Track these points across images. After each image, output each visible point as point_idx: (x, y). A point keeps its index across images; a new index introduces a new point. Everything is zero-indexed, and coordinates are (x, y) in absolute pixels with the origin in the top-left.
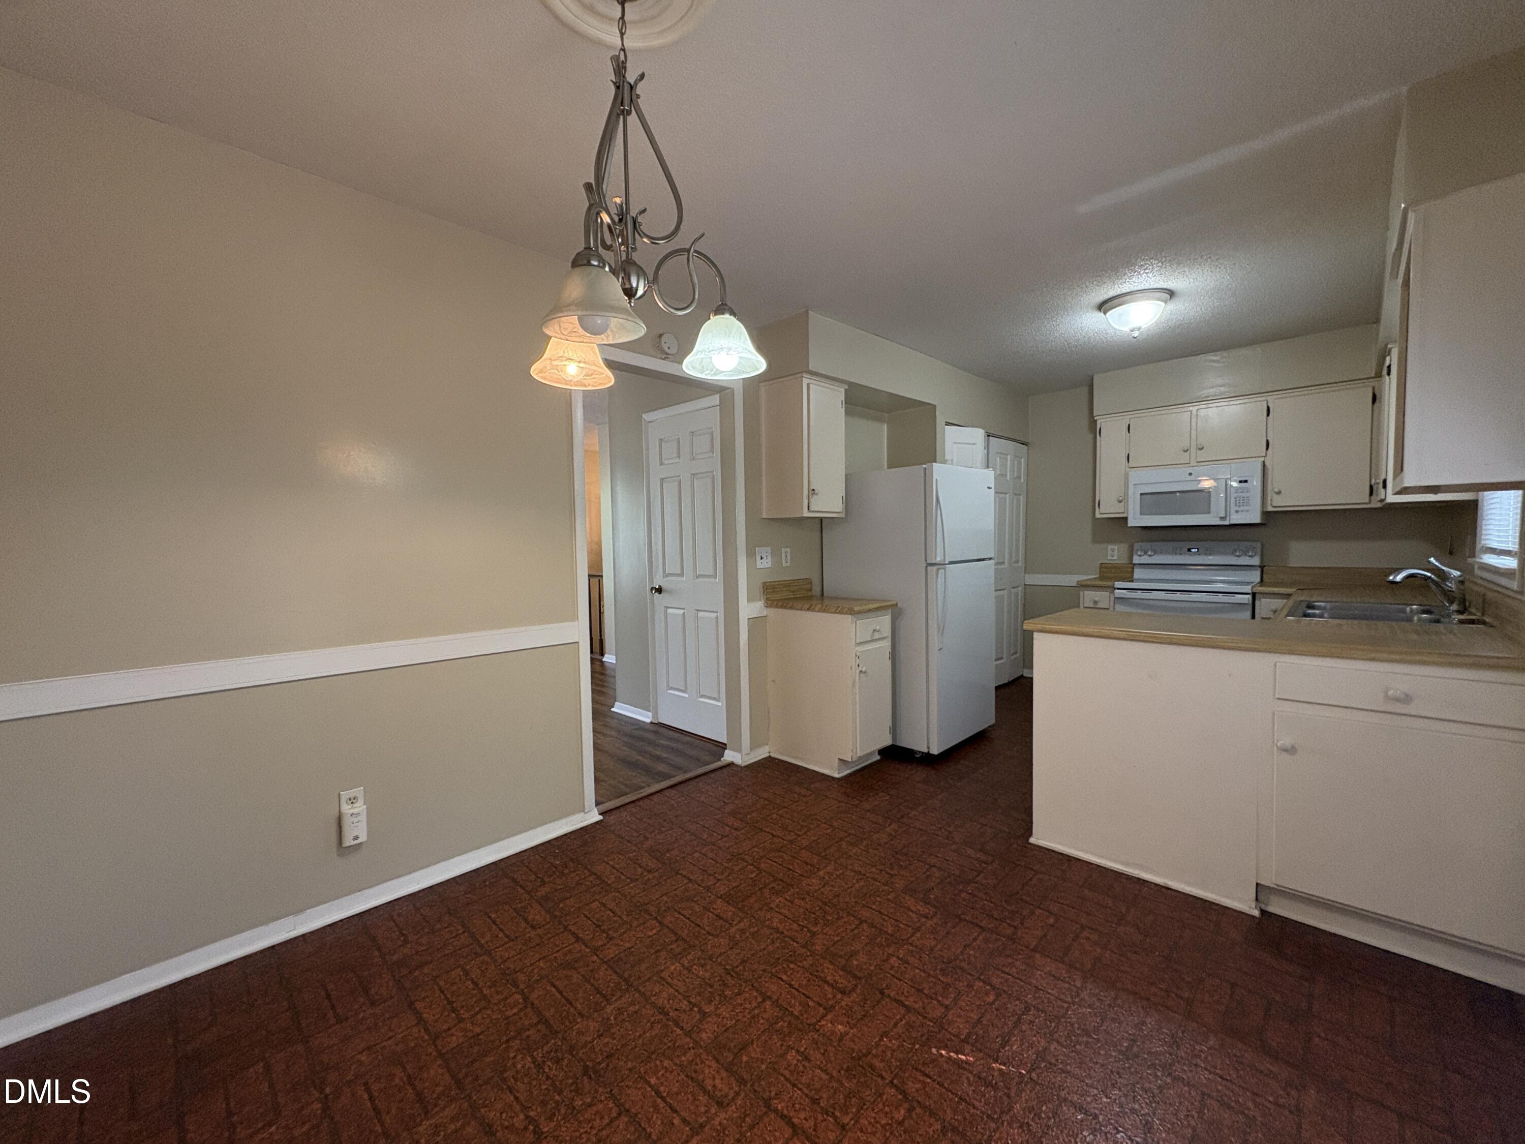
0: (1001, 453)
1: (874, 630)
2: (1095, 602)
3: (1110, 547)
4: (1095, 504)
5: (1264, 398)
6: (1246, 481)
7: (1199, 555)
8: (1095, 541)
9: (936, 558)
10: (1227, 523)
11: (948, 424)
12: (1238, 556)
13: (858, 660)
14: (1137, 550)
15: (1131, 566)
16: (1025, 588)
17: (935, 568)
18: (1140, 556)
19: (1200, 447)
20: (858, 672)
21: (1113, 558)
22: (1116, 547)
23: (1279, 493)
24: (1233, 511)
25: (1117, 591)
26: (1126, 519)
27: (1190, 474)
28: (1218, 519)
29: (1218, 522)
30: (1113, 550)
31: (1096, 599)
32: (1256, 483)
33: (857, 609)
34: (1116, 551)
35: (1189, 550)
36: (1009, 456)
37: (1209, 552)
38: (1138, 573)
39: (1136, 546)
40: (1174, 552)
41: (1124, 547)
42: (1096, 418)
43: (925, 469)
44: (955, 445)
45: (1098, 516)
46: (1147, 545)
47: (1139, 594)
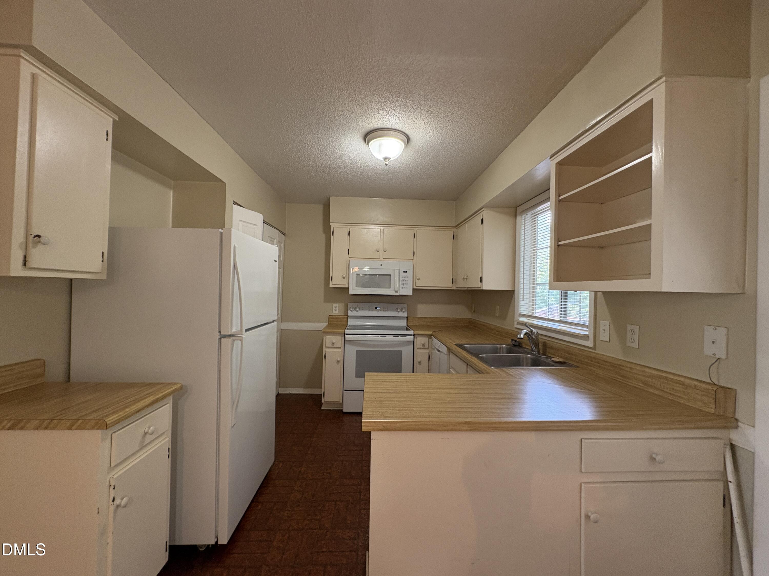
0: (271, 237)
1: (146, 433)
2: (333, 344)
3: (334, 305)
4: (327, 278)
5: (413, 228)
6: (406, 272)
7: (381, 311)
8: (325, 301)
9: (232, 329)
10: (398, 294)
11: (235, 203)
12: (398, 312)
13: (112, 492)
14: (350, 308)
15: (346, 317)
16: (281, 331)
17: (230, 340)
18: (352, 311)
19: (385, 250)
20: (112, 508)
21: (336, 312)
22: (337, 305)
23: (419, 279)
24: (401, 288)
25: (346, 336)
26: (348, 288)
27: (381, 265)
28: (394, 292)
29: (394, 293)
30: (336, 307)
31: (334, 341)
32: (410, 273)
33: (109, 420)
34: (338, 307)
35: (376, 308)
36: (275, 241)
37: (385, 310)
38: (351, 322)
39: (350, 305)
40: (370, 309)
41: (342, 305)
42: (331, 224)
43: (222, 233)
44: (240, 223)
45: (331, 286)
46: (355, 305)
47: (359, 338)
